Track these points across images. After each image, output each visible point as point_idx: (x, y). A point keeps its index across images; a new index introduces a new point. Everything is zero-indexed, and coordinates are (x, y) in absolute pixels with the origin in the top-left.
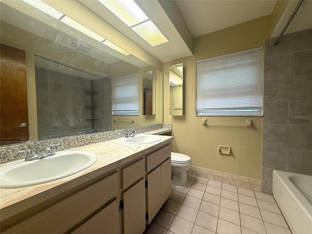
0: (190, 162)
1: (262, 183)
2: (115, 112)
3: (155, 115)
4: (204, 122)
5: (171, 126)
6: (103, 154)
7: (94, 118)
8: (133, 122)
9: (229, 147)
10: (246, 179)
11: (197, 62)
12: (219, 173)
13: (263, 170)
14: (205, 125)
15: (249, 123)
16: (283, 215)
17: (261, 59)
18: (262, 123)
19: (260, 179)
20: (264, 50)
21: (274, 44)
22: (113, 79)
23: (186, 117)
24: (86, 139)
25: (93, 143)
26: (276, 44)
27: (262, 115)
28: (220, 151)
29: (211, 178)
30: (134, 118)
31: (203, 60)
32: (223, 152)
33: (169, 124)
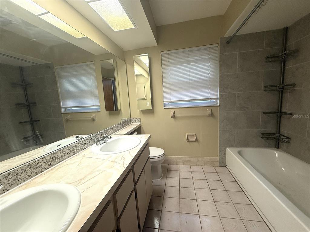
0: (164, 154)
1: (219, 160)
2: (65, 110)
3: (120, 110)
4: (172, 114)
5: (140, 120)
6: (83, 181)
7: (34, 119)
8: (94, 120)
9: (194, 134)
10: (207, 158)
11: (162, 53)
12: (188, 158)
13: (220, 149)
14: (174, 117)
15: (210, 112)
16: (237, 182)
17: (217, 56)
18: (219, 112)
19: (217, 156)
20: (219, 47)
21: (227, 43)
22: (57, 67)
23: (155, 111)
24: (44, 163)
25: (55, 164)
26: (228, 43)
27: (218, 104)
28: (188, 139)
29: (181, 163)
30: (94, 115)
31: (168, 52)
32: (190, 139)
33: (138, 118)
